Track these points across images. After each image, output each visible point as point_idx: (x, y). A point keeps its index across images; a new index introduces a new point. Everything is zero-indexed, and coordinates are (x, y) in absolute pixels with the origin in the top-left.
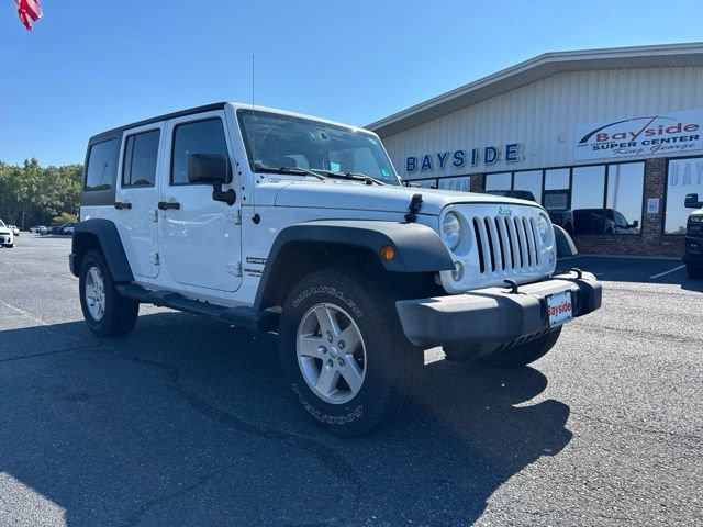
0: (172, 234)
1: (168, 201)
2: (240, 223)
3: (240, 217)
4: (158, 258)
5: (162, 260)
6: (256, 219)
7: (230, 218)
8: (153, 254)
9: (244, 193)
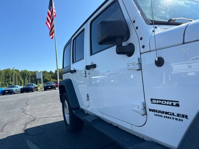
0: (93, 83)
1: (90, 64)
2: (140, 69)
3: (140, 64)
4: (88, 97)
5: (90, 97)
6: (160, 62)
7: (131, 66)
8: (86, 94)
9: (142, 43)
